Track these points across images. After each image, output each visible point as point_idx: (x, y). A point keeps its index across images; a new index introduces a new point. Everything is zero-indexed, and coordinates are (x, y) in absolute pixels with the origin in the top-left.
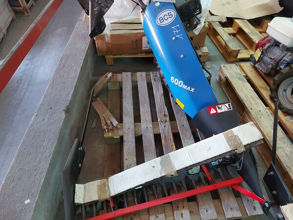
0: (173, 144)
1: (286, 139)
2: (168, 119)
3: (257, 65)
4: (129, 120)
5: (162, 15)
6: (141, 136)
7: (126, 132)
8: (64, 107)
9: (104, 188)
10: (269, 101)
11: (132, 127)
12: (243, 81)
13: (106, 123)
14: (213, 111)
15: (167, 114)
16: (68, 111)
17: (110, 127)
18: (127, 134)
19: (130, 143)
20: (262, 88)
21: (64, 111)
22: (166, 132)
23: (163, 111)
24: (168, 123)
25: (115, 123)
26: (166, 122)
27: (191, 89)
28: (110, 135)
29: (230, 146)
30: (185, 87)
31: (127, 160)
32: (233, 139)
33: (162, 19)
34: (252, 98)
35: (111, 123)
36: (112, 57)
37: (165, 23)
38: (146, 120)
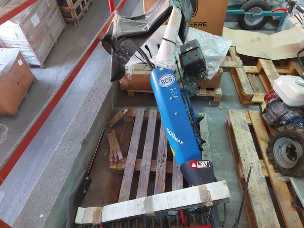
0: (164, 184)
1: (267, 196)
2: (165, 160)
3: (263, 115)
4: (132, 155)
5: (164, 78)
6: (140, 172)
7: (128, 166)
8: (82, 140)
9: (98, 214)
10: (264, 154)
11: (133, 163)
12: (246, 129)
13: (114, 155)
14: (194, 166)
15: (166, 154)
16: (84, 143)
17: (116, 161)
18: (128, 169)
19: (128, 178)
20: (262, 139)
21: (81, 143)
22: (161, 172)
23: (163, 151)
24: (165, 163)
25: (121, 157)
26: (163, 162)
27: (180, 142)
28: (114, 167)
29: (201, 199)
30: (176, 139)
31: (122, 192)
32: (205, 193)
33: (164, 82)
34: (249, 149)
35: (118, 156)
36: (133, 91)
37: (166, 85)
38: (147, 158)
